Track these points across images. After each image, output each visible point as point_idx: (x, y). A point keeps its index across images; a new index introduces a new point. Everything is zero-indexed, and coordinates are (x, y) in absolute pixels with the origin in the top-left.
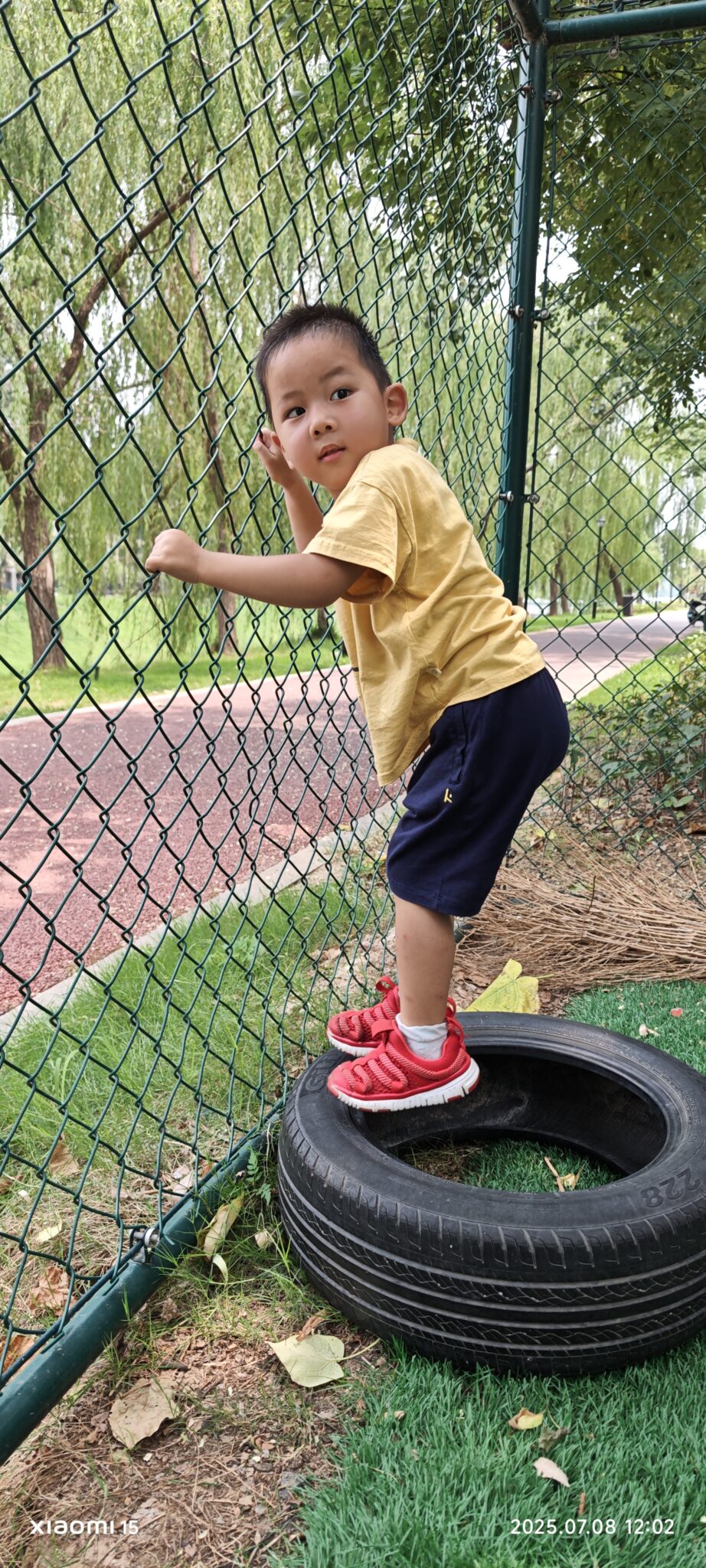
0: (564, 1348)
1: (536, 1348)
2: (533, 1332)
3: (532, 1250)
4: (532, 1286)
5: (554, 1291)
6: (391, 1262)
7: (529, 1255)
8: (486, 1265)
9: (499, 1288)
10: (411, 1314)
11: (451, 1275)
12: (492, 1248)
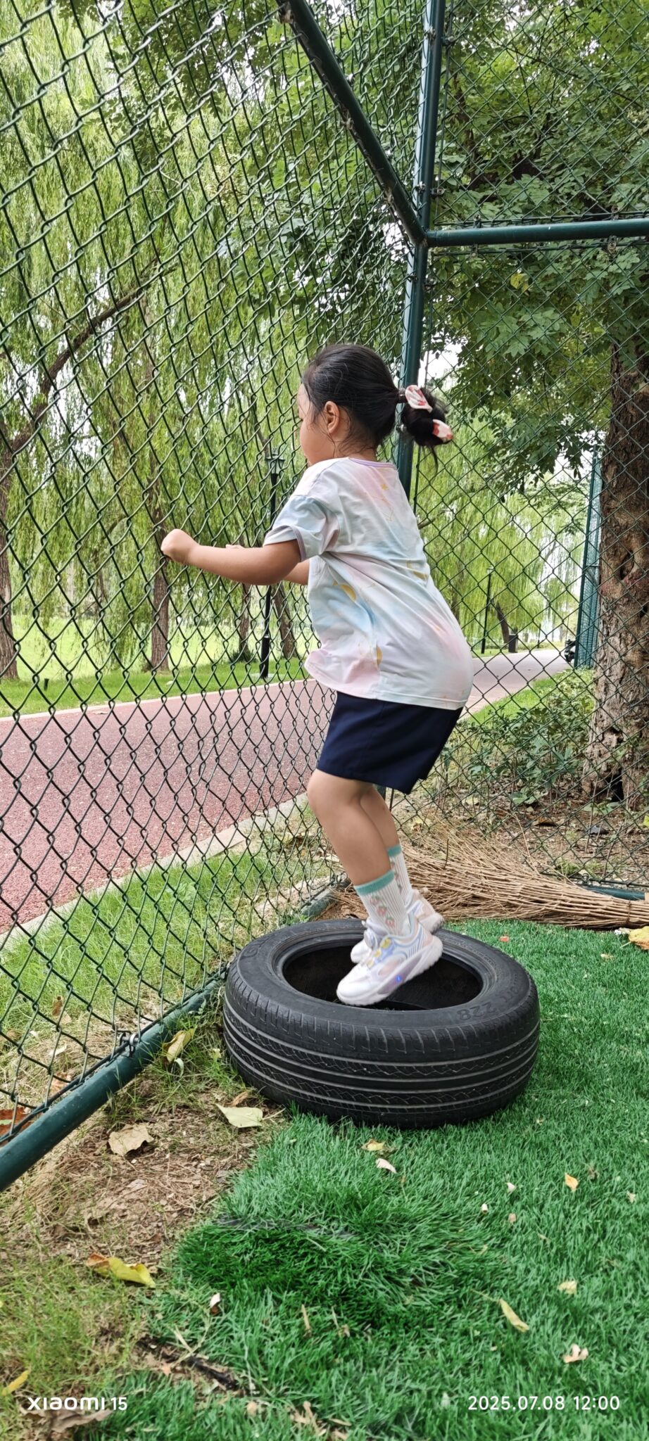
0: (405, 1107)
1: (387, 1107)
2: (385, 1095)
3: (385, 1041)
4: (385, 1064)
5: (399, 1067)
6: (296, 1051)
7: (384, 1044)
8: (356, 1050)
9: (364, 1065)
10: (308, 1086)
11: (334, 1058)
12: (360, 1040)
